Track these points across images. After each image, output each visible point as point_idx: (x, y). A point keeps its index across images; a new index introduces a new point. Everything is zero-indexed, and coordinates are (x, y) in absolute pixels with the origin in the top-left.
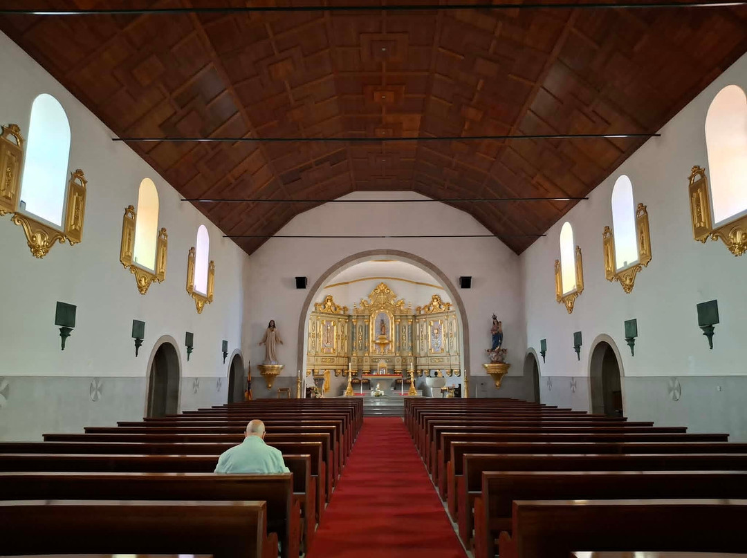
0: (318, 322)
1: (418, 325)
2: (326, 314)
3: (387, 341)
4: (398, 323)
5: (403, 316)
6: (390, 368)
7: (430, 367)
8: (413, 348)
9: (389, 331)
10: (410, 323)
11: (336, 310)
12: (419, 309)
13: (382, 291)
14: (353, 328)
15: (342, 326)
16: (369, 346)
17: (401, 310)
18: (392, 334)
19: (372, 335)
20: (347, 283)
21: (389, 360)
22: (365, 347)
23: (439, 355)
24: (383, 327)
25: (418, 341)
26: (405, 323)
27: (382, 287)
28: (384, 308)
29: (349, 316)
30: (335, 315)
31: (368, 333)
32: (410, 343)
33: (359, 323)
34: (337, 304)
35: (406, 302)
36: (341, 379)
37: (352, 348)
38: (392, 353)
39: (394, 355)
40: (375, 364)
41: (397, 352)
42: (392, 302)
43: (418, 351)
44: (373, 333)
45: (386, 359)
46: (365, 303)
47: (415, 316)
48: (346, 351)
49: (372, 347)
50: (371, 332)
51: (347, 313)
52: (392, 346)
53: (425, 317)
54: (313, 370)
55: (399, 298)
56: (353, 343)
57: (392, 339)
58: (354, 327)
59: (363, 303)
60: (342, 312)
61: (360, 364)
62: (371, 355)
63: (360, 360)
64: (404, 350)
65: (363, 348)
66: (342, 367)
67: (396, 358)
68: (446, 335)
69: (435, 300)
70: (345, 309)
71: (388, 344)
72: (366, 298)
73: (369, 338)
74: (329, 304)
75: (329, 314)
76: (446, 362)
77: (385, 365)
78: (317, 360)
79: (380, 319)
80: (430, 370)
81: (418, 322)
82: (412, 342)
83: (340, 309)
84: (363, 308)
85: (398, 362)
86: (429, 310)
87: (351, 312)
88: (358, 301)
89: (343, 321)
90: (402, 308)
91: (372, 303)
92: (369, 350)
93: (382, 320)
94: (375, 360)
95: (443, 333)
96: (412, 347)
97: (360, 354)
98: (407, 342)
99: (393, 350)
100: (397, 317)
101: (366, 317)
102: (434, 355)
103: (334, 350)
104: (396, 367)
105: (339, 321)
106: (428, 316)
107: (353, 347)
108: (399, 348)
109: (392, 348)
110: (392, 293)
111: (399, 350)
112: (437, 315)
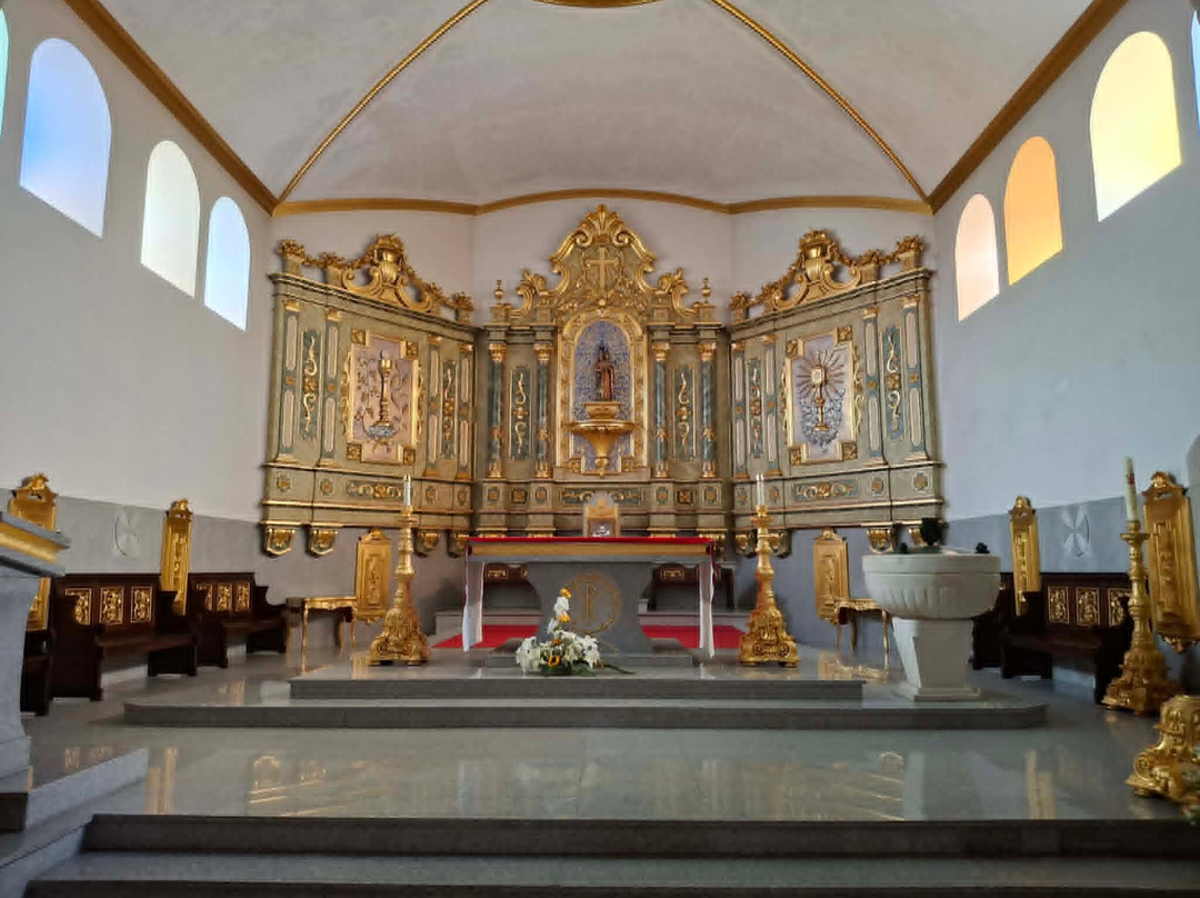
0: (334, 332)
1: (738, 363)
2: (375, 305)
3: (620, 425)
4: (660, 357)
5: (684, 333)
6: (633, 521)
7: (793, 521)
8: (719, 449)
9: (626, 390)
10: (706, 357)
11: (419, 299)
12: (742, 302)
13: (601, 240)
14: (492, 376)
15: (448, 365)
16: (551, 446)
17: (672, 312)
18: (639, 399)
19: (565, 402)
20: (471, 210)
21: (628, 494)
22: (538, 448)
23: (833, 469)
24: (605, 372)
25: (739, 426)
26: (687, 359)
27: (601, 225)
28: (609, 303)
29: (479, 334)
30: (416, 316)
31: (550, 397)
32: (707, 432)
33: (515, 362)
34: (425, 276)
35: (694, 278)
36: (442, 567)
37: (486, 447)
38: (637, 468)
39: (645, 477)
40: (572, 509)
41: (660, 464)
42: (642, 285)
43: (739, 459)
44: (567, 398)
45: (617, 490)
46: (539, 284)
47: (724, 333)
48: (465, 458)
49: (565, 446)
50: (559, 394)
51: (473, 320)
52: (639, 445)
53: (769, 326)
54: (306, 528)
55: (666, 267)
56: (490, 434)
57: (639, 419)
58: (497, 371)
59: (531, 286)
60: (448, 315)
61: (519, 509)
62: (558, 477)
63: (518, 492)
64: (682, 456)
65: (531, 450)
66: (445, 521)
67: (656, 486)
68: (869, 385)
69: (814, 253)
70: (461, 303)
71: (625, 434)
72: (540, 268)
73: (550, 412)
74: (388, 269)
75: (388, 308)
76: (867, 495)
77: (614, 510)
78: (326, 488)
79: (593, 345)
80: (790, 531)
81: (741, 353)
82: (714, 427)
83: (439, 299)
84: (527, 305)
85: (662, 501)
86: (785, 297)
87: (483, 317)
88: (512, 280)
89: (451, 348)
90: (677, 304)
91: (563, 286)
92: (550, 457)
93: (602, 348)
94: (574, 495)
95: (850, 379)
96: (715, 446)
97: (518, 471)
98: (695, 428)
99: (644, 458)
100: (658, 335)
101: (540, 336)
102: (810, 471)
103: (409, 451)
104: (655, 520)
105: (437, 348)
106: (781, 323)
107: (490, 446)
108: (667, 450)
109: (640, 449)
110: (639, 246)
111: (665, 459)
112: (822, 312)
